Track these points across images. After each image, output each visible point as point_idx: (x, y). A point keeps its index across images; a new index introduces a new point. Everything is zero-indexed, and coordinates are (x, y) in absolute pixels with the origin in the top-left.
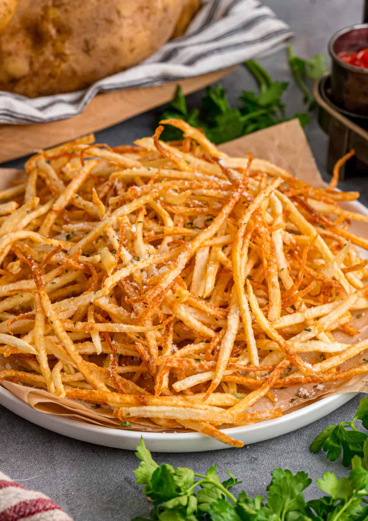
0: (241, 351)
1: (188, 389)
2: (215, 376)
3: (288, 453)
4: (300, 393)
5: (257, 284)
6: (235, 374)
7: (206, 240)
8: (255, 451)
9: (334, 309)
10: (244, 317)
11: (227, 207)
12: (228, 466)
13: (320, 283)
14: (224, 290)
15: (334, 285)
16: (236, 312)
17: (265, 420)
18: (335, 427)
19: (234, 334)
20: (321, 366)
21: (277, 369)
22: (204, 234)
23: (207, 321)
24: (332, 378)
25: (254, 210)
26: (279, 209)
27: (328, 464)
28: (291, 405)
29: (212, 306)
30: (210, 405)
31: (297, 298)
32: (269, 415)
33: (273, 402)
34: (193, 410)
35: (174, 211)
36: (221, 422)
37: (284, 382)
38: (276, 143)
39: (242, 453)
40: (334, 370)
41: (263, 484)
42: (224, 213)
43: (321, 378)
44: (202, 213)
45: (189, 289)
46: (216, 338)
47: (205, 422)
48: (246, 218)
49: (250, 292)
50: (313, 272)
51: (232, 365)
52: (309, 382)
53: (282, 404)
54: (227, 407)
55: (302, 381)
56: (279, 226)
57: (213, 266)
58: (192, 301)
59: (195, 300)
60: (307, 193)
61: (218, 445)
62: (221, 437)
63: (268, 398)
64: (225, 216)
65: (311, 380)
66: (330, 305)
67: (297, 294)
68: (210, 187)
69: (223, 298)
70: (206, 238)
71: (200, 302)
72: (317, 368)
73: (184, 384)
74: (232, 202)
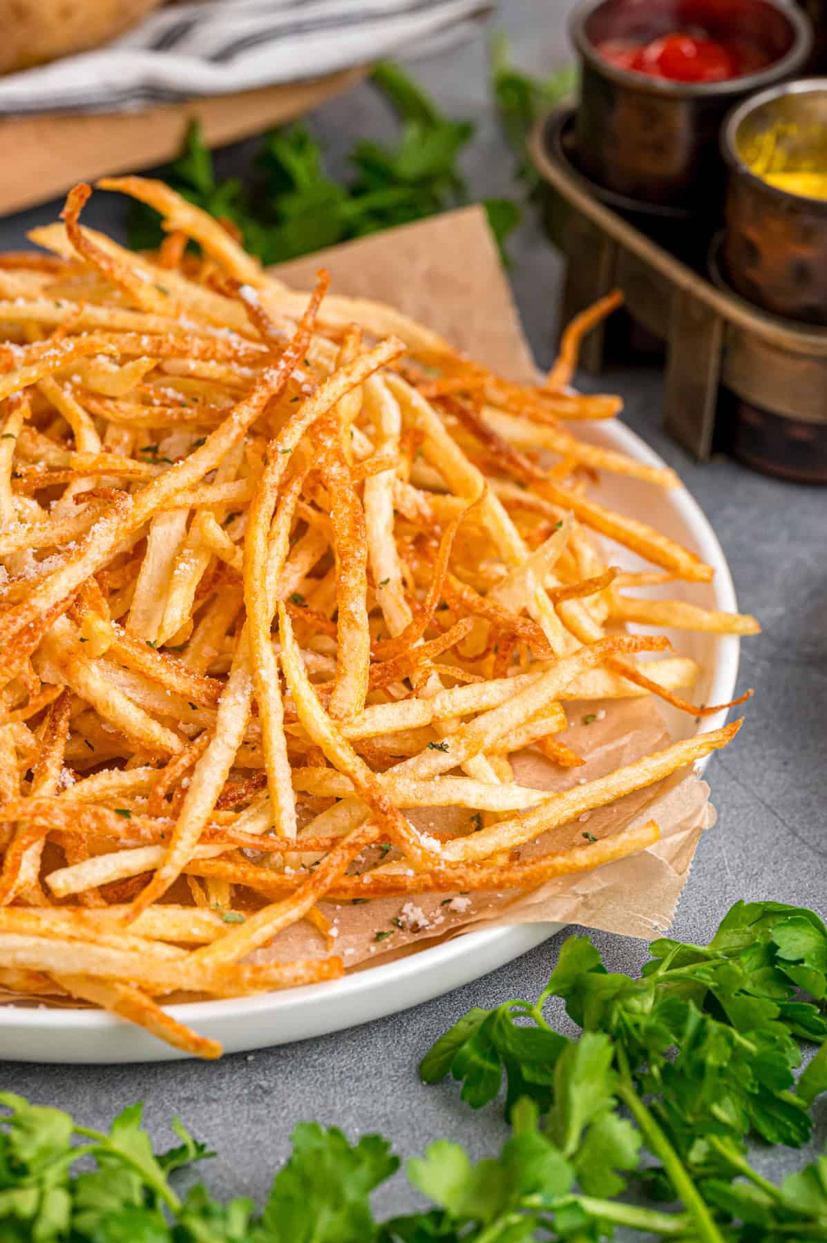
0: (249, 796)
1: (92, 890)
2: (164, 860)
3: (358, 1079)
4: (403, 918)
5: (315, 617)
6: (226, 856)
7: (177, 491)
8: (270, 1069)
9: (515, 694)
10: (263, 704)
11: (245, 407)
12: (188, 1108)
13: (486, 623)
14: (224, 630)
15: (520, 631)
16: (244, 688)
17: (292, 987)
18: (487, 1013)
19: (231, 748)
20: (466, 846)
21: (342, 848)
22: (174, 475)
23: (166, 710)
24: (489, 881)
25: (314, 417)
26: (392, 421)
27: (464, 1115)
28: (373, 949)
29: (180, 668)
30: (148, 938)
31: (416, 661)
32: (302, 972)
33: (324, 938)
34: (95, 949)
35: (107, 415)
36: (170, 985)
37: (357, 884)
38: (423, 265)
39: (233, 1072)
40: (502, 860)
41: (278, 1162)
42: (236, 422)
43: (461, 877)
44: (182, 421)
45: (121, 621)
46: (181, 755)
47: (125, 982)
48: (292, 437)
49: (284, 636)
50: (470, 595)
51: (217, 832)
52: (427, 889)
53: (350, 945)
54: (192, 946)
55: (408, 883)
56: (382, 465)
57: (192, 560)
58: (126, 652)
59: (135, 652)
60: (481, 389)
61: (153, 1048)
62: (164, 1027)
63: (313, 925)
64: (237, 430)
65: (430, 883)
66: (507, 684)
67: (419, 648)
68: (209, 354)
69: (221, 653)
70: (180, 486)
71: (150, 657)
72: (454, 852)
73: (77, 877)
74: (260, 396)
